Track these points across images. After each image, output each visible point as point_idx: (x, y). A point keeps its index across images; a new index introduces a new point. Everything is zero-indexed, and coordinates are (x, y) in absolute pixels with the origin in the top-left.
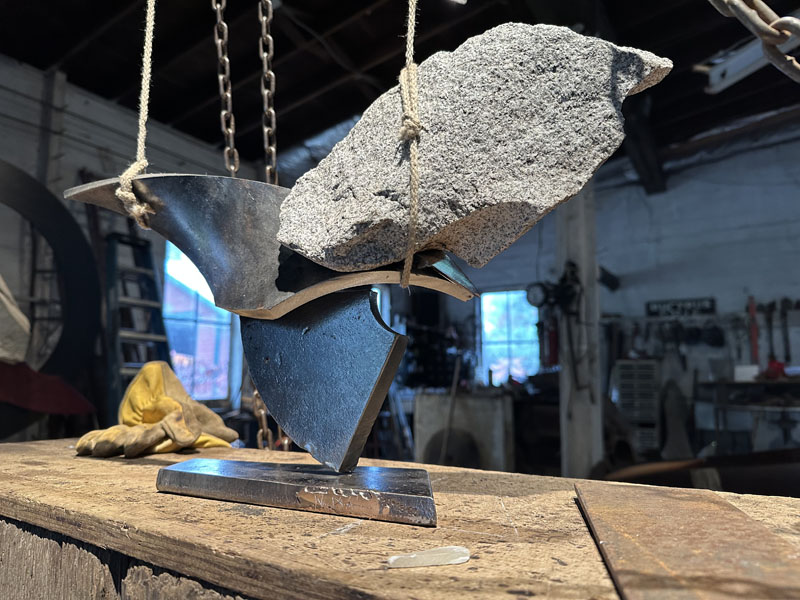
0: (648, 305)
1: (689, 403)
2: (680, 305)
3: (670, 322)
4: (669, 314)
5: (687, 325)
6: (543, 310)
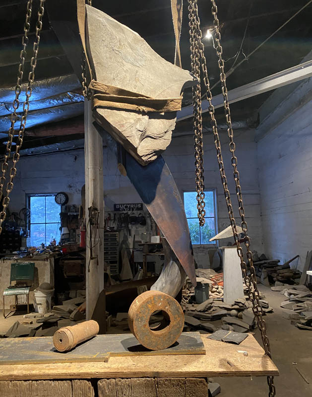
0: (115, 205)
1: (131, 250)
2: (129, 206)
3: (125, 214)
4: (124, 210)
5: (131, 215)
6: (64, 207)
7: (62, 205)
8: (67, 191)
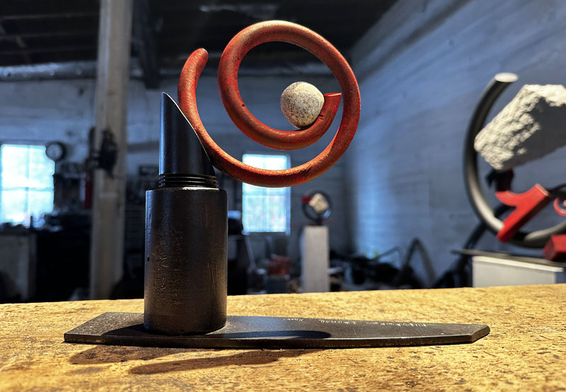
0: (141, 168)
6: (60, 164)
7: (57, 161)
8: (65, 140)
